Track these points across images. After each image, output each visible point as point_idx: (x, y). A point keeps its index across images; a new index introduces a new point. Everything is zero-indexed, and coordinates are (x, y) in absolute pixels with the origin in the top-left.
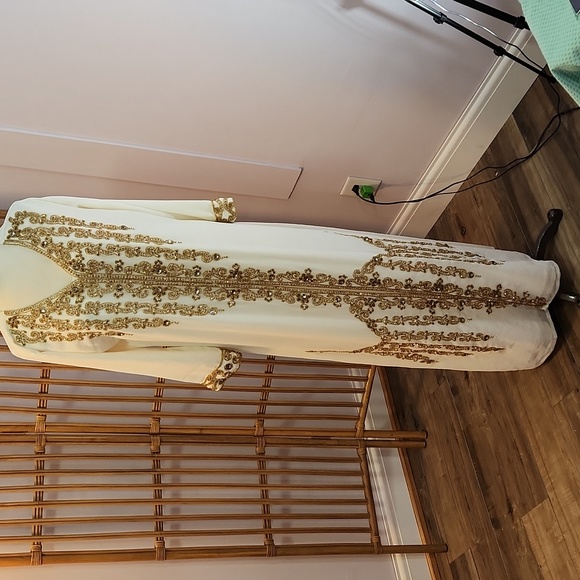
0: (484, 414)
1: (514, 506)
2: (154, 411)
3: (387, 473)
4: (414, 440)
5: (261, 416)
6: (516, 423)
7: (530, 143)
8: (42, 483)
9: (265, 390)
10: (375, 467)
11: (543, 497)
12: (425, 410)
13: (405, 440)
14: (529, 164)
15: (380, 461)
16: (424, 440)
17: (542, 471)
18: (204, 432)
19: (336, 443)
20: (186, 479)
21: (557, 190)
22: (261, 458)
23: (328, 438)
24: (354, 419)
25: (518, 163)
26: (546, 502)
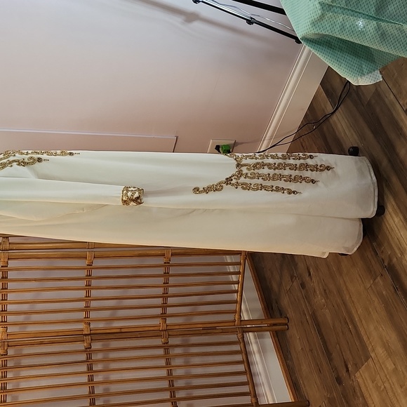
0: (323, 300)
1: (349, 366)
2: (85, 318)
3: (262, 351)
4: (280, 324)
5: (164, 316)
6: (345, 304)
7: (333, 103)
8: (5, 377)
9: (165, 296)
10: (254, 347)
11: (368, 357)
12: (285, 302)
13: (275, 325)
14: (334, 117)
15: (257, 343)
16: (286, 324)
17: (365, 338)
18: (123, 330)
19: (221, 331)
20: (113, 365)
21: (354, 133)
22: (166, 347)
23: (214, 328)
24: (233, 313)
25: (327, 118)
26: (370, 360)
